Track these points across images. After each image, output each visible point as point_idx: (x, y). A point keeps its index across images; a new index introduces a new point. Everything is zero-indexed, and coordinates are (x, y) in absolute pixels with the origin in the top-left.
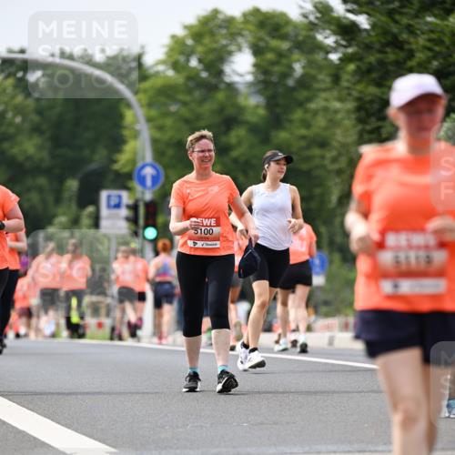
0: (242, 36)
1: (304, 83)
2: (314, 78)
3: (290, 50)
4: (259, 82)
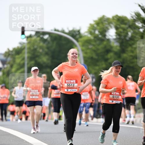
0: (112, 23)
1: (132, 39)
2: (135, 37)
3: (127, 28)
4: (118, 38)
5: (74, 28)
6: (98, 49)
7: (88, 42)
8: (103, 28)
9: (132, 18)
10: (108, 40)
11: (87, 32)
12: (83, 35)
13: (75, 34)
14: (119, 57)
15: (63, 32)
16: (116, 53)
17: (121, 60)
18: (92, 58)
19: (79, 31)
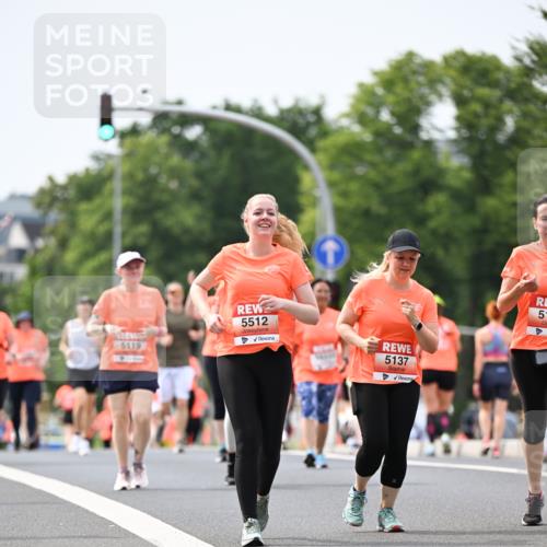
0: (443, 83)
1: (517, 139)
2: (528, 132)
3: (501, 100)
4: (464, 139)
5: (297, 101)
6: (390, 180)
7: (351, 152)
8: (409, 100)
9: (517, 64)
10: (429, 144)
11: (347, 115)
12: (334, 127)
13: (301, 121)
14: (471, 208)
15: (258, 113)
16: (456, 195)
17: (475, 221)
18: (367, 213)
19: (317, 112)
